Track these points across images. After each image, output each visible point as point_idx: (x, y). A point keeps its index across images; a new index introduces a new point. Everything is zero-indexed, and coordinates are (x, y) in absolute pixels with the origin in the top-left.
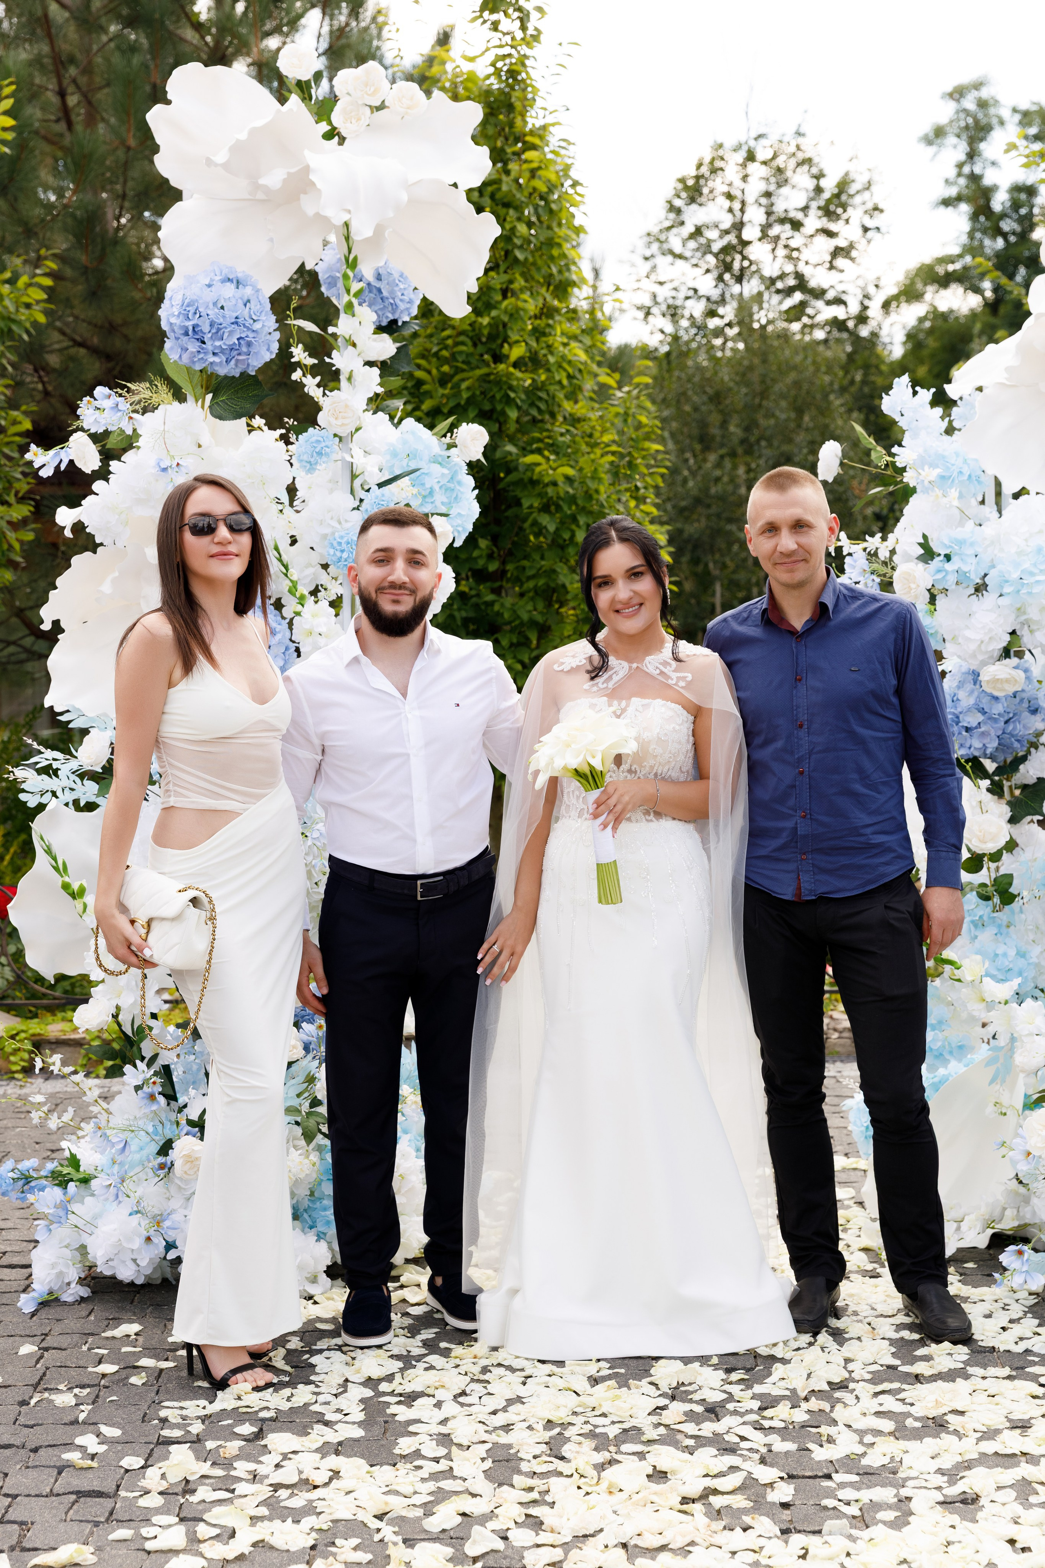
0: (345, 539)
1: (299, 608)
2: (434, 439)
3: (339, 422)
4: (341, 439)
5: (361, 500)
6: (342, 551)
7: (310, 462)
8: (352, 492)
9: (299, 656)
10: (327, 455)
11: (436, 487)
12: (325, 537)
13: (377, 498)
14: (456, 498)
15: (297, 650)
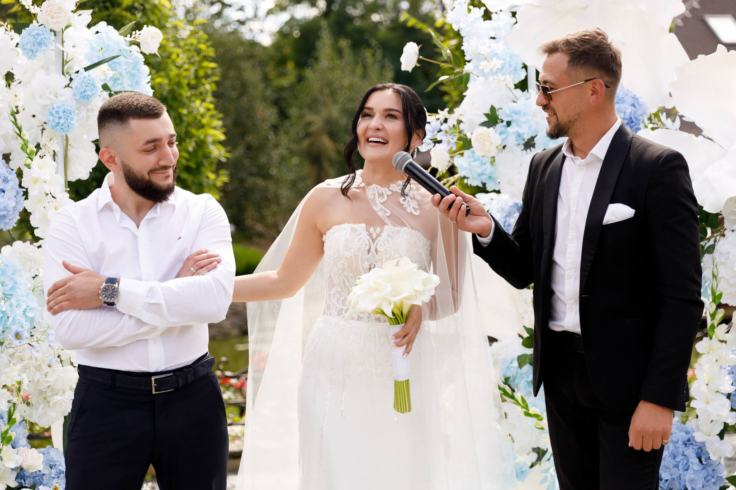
0: (62, 109)
1: (29, 161)
2: (122, 38)
3: (54, 20)
4: (55, 33)
5: (71, 80)
6: (60, 118)
7: (32, 50)
8: (63, 74)
9: (27, 198)
10: (46, 45)
11: (124, 73)
12: (45, 107)
13: (84, 78)
14: (137, 82)
15: (26, 194)
